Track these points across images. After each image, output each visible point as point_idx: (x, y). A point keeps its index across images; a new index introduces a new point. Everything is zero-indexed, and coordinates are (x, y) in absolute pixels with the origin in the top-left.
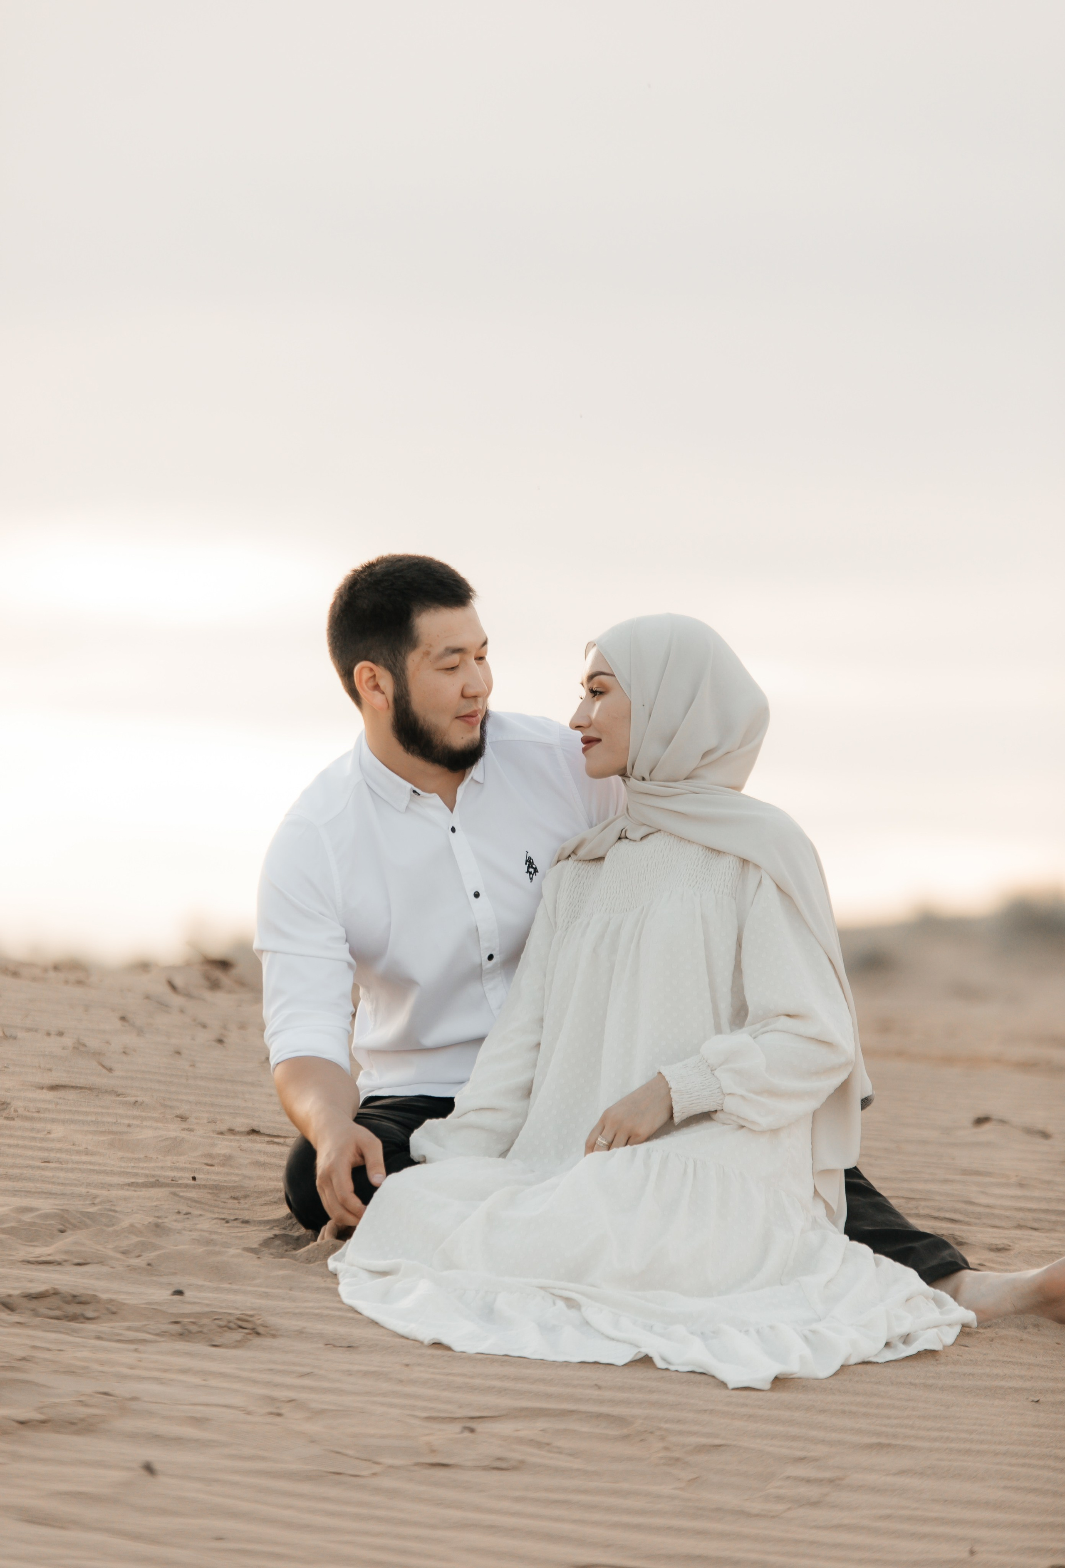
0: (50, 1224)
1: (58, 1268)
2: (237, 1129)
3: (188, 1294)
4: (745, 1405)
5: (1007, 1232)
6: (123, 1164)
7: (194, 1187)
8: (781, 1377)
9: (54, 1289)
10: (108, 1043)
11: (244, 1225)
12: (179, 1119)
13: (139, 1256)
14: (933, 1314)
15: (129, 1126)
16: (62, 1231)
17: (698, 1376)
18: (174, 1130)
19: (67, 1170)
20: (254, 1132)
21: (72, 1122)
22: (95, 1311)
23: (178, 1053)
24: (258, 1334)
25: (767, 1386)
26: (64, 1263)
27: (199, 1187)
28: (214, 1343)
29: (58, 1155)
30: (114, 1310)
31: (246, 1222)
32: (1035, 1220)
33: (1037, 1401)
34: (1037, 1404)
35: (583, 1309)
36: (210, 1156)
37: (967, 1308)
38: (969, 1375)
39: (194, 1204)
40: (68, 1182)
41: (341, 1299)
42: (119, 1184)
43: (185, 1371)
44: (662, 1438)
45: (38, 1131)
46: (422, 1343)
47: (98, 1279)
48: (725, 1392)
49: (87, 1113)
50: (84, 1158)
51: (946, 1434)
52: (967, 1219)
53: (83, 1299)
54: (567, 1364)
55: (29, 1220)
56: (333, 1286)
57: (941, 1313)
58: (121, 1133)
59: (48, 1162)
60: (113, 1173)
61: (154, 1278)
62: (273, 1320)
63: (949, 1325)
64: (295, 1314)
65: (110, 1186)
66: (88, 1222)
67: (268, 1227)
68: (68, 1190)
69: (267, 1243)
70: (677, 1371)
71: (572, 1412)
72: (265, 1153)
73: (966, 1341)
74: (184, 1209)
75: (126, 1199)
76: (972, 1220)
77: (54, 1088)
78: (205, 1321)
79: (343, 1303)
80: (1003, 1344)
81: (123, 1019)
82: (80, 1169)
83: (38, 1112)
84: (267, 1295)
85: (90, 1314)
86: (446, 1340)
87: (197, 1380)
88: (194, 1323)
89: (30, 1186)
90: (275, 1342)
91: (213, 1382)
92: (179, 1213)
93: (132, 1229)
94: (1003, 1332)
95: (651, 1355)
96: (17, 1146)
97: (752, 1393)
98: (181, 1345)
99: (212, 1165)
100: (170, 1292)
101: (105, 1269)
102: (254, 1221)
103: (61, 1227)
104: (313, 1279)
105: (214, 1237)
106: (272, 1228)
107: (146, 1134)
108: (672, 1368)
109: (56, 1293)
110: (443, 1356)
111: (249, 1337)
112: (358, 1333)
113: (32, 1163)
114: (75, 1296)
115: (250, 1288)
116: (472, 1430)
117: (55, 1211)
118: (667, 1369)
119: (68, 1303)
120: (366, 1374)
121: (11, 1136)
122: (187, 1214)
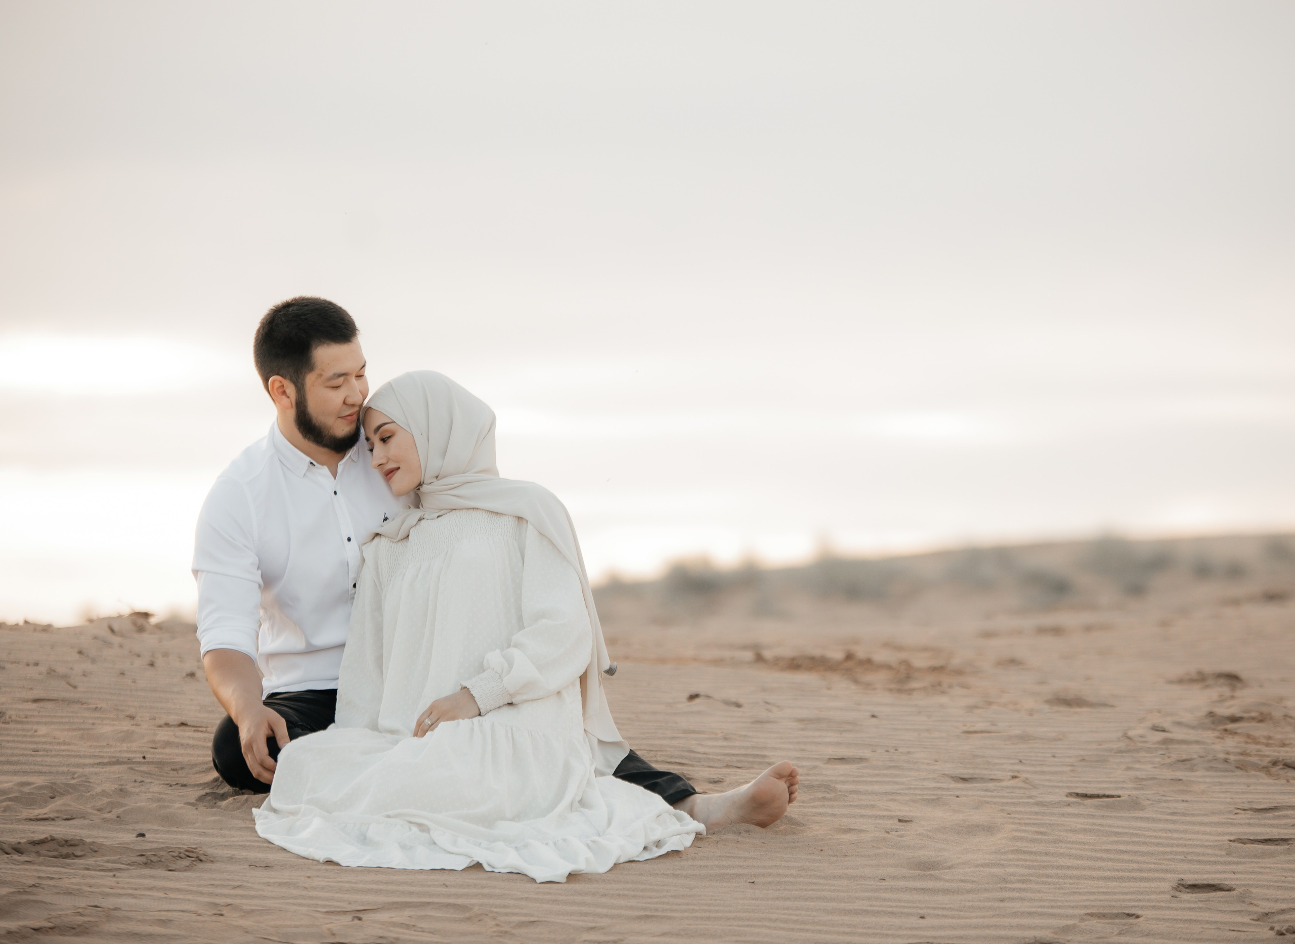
0: (43, 793)
1: (53, 822)
2: (171, 723)
3: (148, 835)
4: (549, 893)
5: (719, 770)
6: (92, 750)
7: (144, 763)
8: (573, 873)
9: (51, 836)
10: (71, 669)
11: (182, 788)
12: (129, 718)
13: (110, 812)
14: (676, 826)
15: (93, 724)
16: (52, 798)
18: (126, 726)
19: (52, 756)
20: (183, 724)
21: (52, 723)
22: (82, 850)
23: (123, 674)
24: (201, 861)
25: (564, 880)
26: (56, 819)
27: (149, 763)
28: (170, 868)
29: (44, 746)
30: (96, 849)
31: (184, 785)
32: (738, 761)
33: (753, 882)
34: (753, 884)
35: (431, 832)
36: (154, 742)
37: (699, 821)
38: (704, 867)
39: (145, 775)
40: (53, 764)
41: (258, 834)
42: (90, 764)
43: (151, 888)
44: (494, 919)
45: (28, 731)
46: (318, 861)
47: (82, 829)
48: (534, 885)
49: (62, 717)
50: (63, 747)
51: (692, 907)
52: (691, 763)
53: (72, 843)
54: (422, 871)
55: (28, 791)
56: (251, 826)
57: (681, 826)
58: (88, 729)
59: (38, 751)
60: (85, 757)
61: (122, 827)
62: (210, 851)
63: (687, 833)
64: (226, 846)
65: (85, 765)
66: (70, 790)
67: (201, 788)
68: (54, 769)
69: (201, 799)
71: (429, 903)
72: (193, 738)
73: (699, 844)
74: (139, 779)
75: (96, 774)
76: (694, 763)
77: (36, 701)
78: (162, 853)
79: (259, 837)
80: (725, 845)
81: (80, 652)
82: (61, 755)
83: (27, 718)
84: (205, 834)
85: (79, 853)
86: (335, 858)
87: (161, 895)
88: (154, 855)
89: (25, 768)
90: (214, 866)
91: (172, 895)
92: (136, 781)
93: (104, 793)
94: (724, 837)
95: (481, 862)
96: (14, 741)
98: (146, 871)
99: (156, 748)
100: (135, 835)
101: (86, 822)
102: (190, 784)
103: (51, 794)
104: (236, 821)
105: (163, 796)
106: (204, 788)
107: (106, 729)
108: (496, 871)
109: (53, 839)
110: (334, 870)
111: (194, 863)
112: (271, 857)
113: (25, 752)
114: (66, 841)
115: (191, 830)
116: (360, 919)
117: (47, 784)
118: (493, 872)
119: (62, 846)
120: (280, 884)
121: (8, 735)
122: (141, 781)
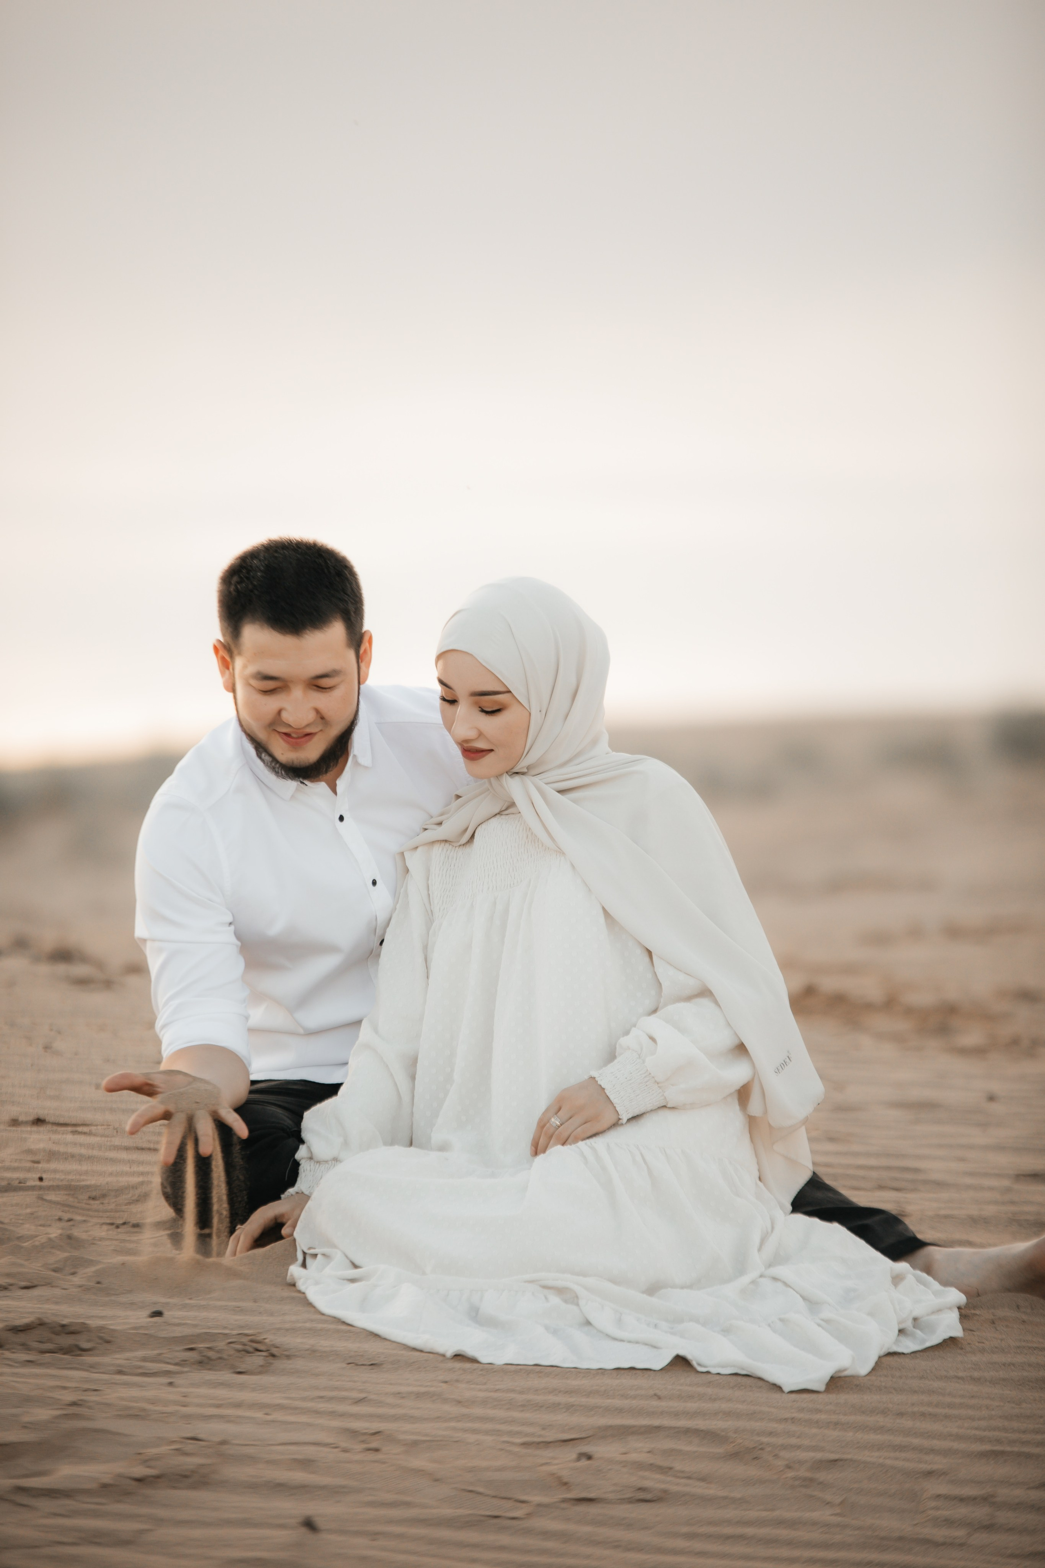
2: (21, 1119)
3: (167, 1314)
7: (48, 1189)
9: (39, 1319)
17: (745, 1379)
20: (40, 1121)
22: (89, 1341)
24: (273, 1356)
25: (822, 1388)
26: (10, 1287)
27: (54, 1189)
28: (239, 1370)
30: (108, 1338)
31: (136, 1226)
36: (29, 1151)
39: (66, 1208)
43: (240, 1405)
44: (776, 1455)
46: (444, 1356)
47: (56, 1303)
53: (72, 1329)
61: (115, 1298)
62: (274, 1339)
64: (288, 1330)
70: (719, 1374)
71: (658, 1428)
74: (66, 1216)
78: (221, 1344)
80: (1007, 1326)
85: (85, 1345)
87: (260, 1415)
88: (209, 1348)
90: (297, 1365)
98: (208, 1376)
99: (42, 1163)
100: (148, 1312)
101: (57, 1292)
105: (127, 1245)
108: (714, 1371)
109: (41, 1323)
111: (268, 1360)
112: (372, 1348)
114: (63, 1326)
115: (216, 1304)
116: (588, 1455)
119: (58, 1333)
120: (418, 1396)
122: (71, 1221)
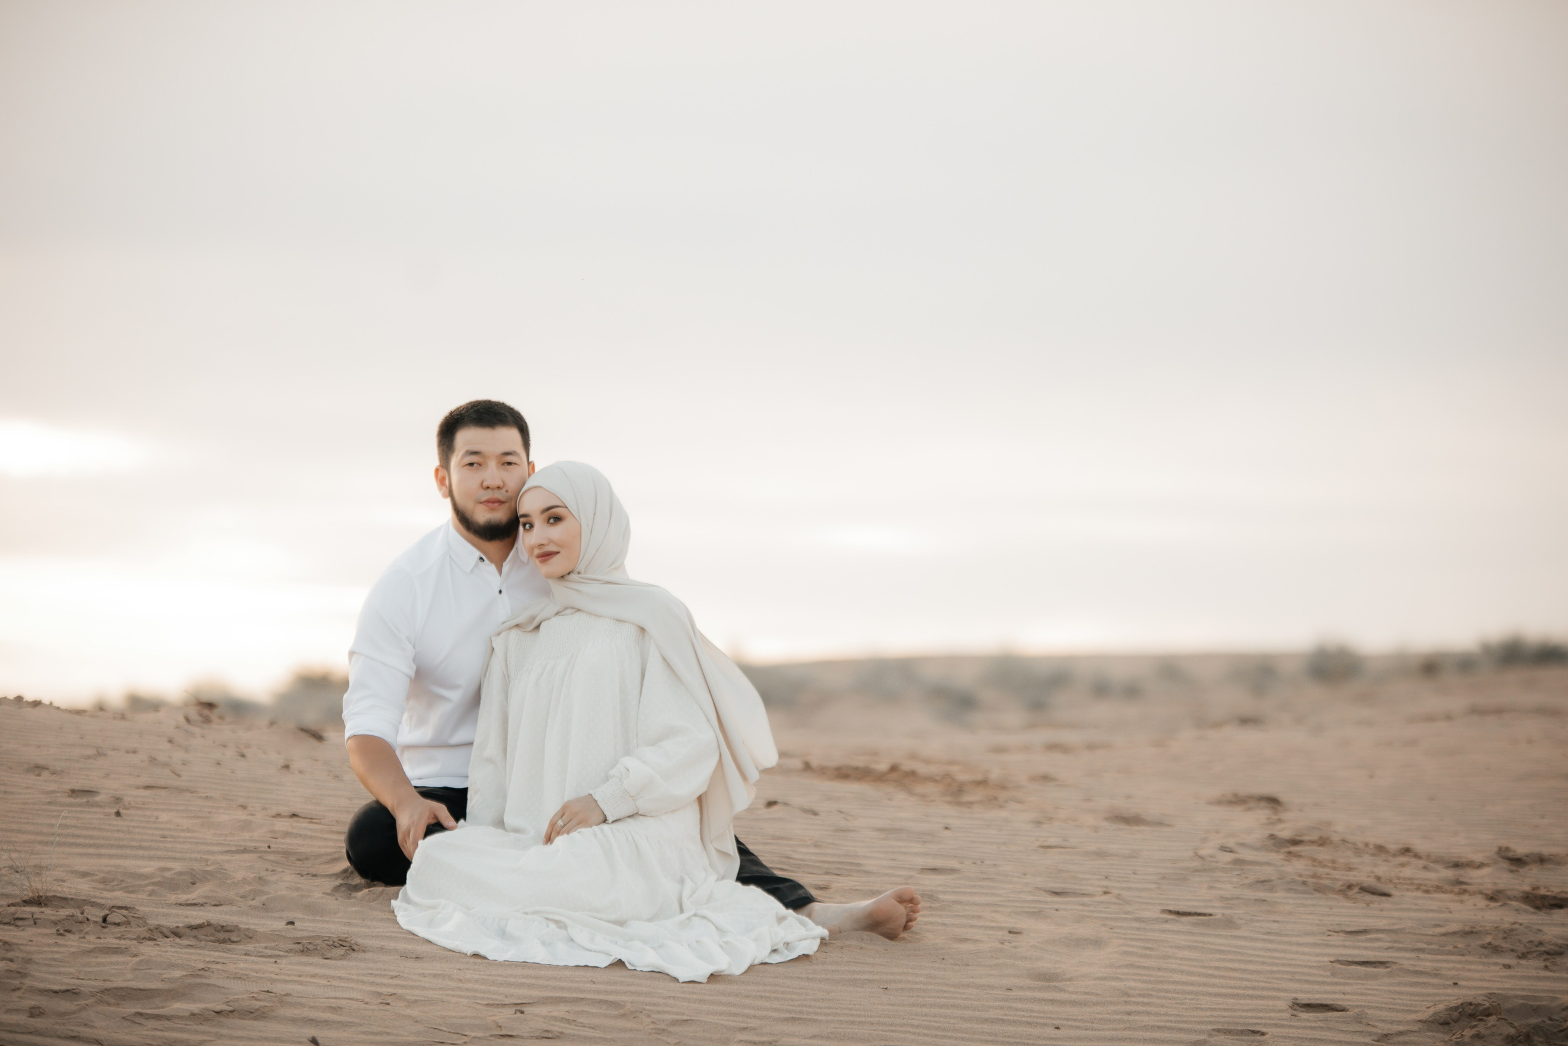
0: (184, 879)
1: (202, 908)
2: (283, 815)
3: (297, 924)
4: (693, 993)
6: (217, 838)
7: (271, 853)
9: (206, 922)
10: (169, 757)
11: (314, 878)
12: (241, 808)
13: (254, 899)
14: (801, 931)
15: (210, 812)
16: (195, 884)
18: (241, 815)
19: (180, 843)
20: (294, 815)
21: (170, 810)
22: (238, 936)
23: (219, 764)
24: (354, 950)
25: (705, 980)
26: (206, 905)
27: (274, 852)
28: (327, 957)
29: (170, 833)
30: (251, 935)
31: (315, 876)
33: (886, 989)
34: (887, 991)
35: (569, 929)
36: (273, 832)
38: (835, 971)
39: (276, 864)
40: (184, 851)
42: (219, 852)
43: (314, 976)
44: (649, 1016)
45: (150, 817)
48: (678, 984)
49: (177, 805)
50: (189, 835)
51: (834, 1011)
53: (228, 928)
54: (566, 967)
55: (170, 877)
56: (393, 918)
58: (206, 817)
59: (165, 837)
60: (212, 844)
61: (270, 914)
62: (360, 941)
64: (373, 937)
65: (213, 853)
66: (209, 877)
67: (334, 879)
68: (188, 856)
69: (336, 889)
71: (582, 999)
73: (824, 948)
74: (271, 868)
75: (228, 862)
77: (147, 787)
78: (316, 942)
80: (849, 950)
82: (188, 842)
83: (144, 804)
84: (349, 924)
85: (234, 939)
86: (482, 952)
87: (324, 982)
88: (311, 944)
89: (160, 853)
90: (368, 956)
91: (335, 983)
92: (267, 870)
93: (243, 881)
94: (848, 943)
97: (697, 985)
98: (304, 959)
99: (276, 838)
100: (285, 923)
101: (234, 908)
102: (320, 875)
103: (191, 881)
104: (378, 914)
105: (299, 886)
106: (337, 879)
107: (223, 818)
109: (209, 924)
111: (348, 952)
112: (421, 948)
113: (153, 838)
114: (223, 927)
115: (336, 920)
116: (522, 1012)
117: (184, 870)
119: (219, 931)
120: (434, 976)
122: (273, 871)
